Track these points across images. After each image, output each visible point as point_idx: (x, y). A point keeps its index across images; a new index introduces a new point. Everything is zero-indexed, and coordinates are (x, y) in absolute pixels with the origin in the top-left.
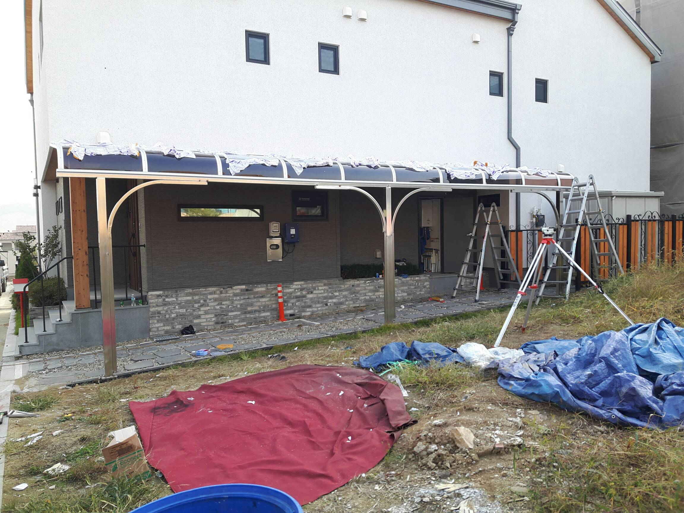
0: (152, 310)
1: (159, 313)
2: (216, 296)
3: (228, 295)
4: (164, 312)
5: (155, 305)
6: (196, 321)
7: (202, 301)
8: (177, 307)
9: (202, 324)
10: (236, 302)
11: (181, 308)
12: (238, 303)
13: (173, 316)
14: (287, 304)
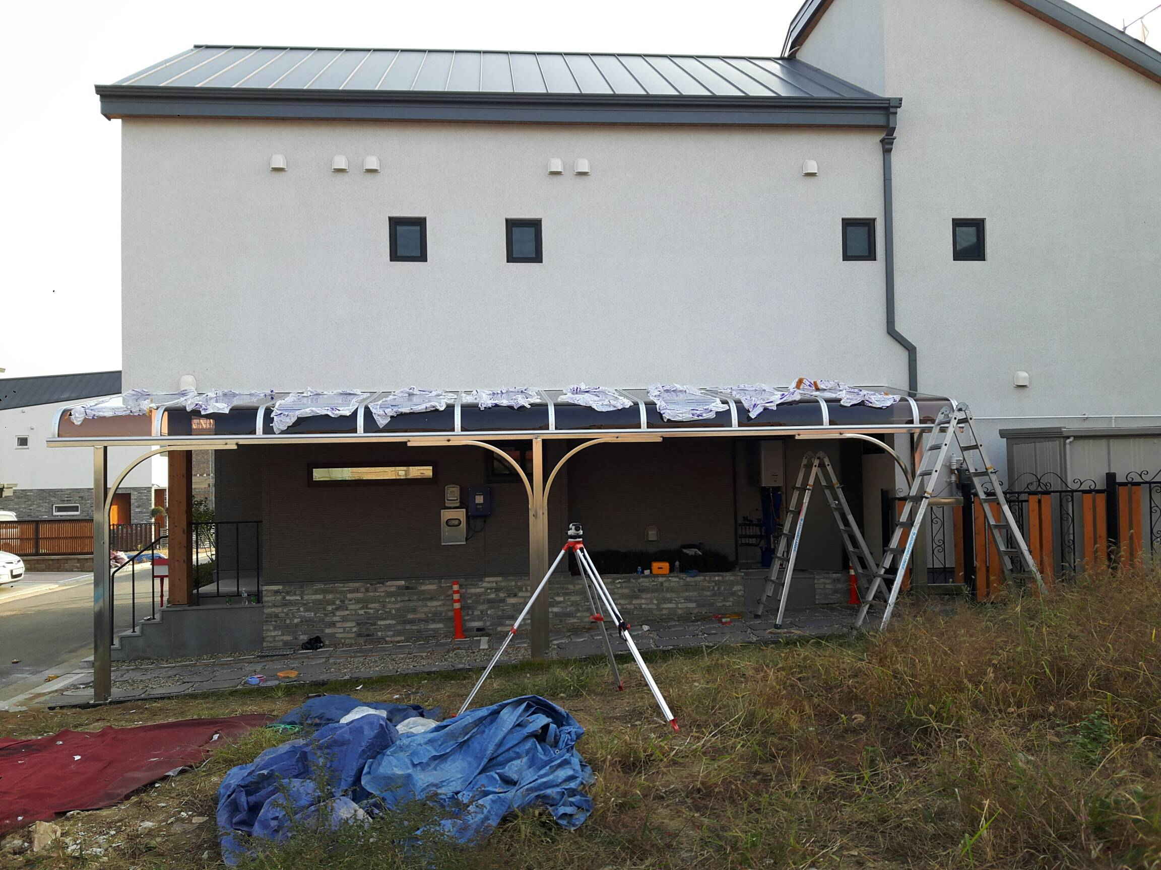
0: (267, 611)
1: (277, 616)
2: (360, 595)
3: (378, 594)
4: (283, 615)
5: (270, 604)
6: (327, 631)
7: (338, 602)
8: (302, 609)
9: (337, 635)
10: (389, 606)
11: (306, 610)
12: (393, 606)
13: (296, 621)
14: (473, 612)
